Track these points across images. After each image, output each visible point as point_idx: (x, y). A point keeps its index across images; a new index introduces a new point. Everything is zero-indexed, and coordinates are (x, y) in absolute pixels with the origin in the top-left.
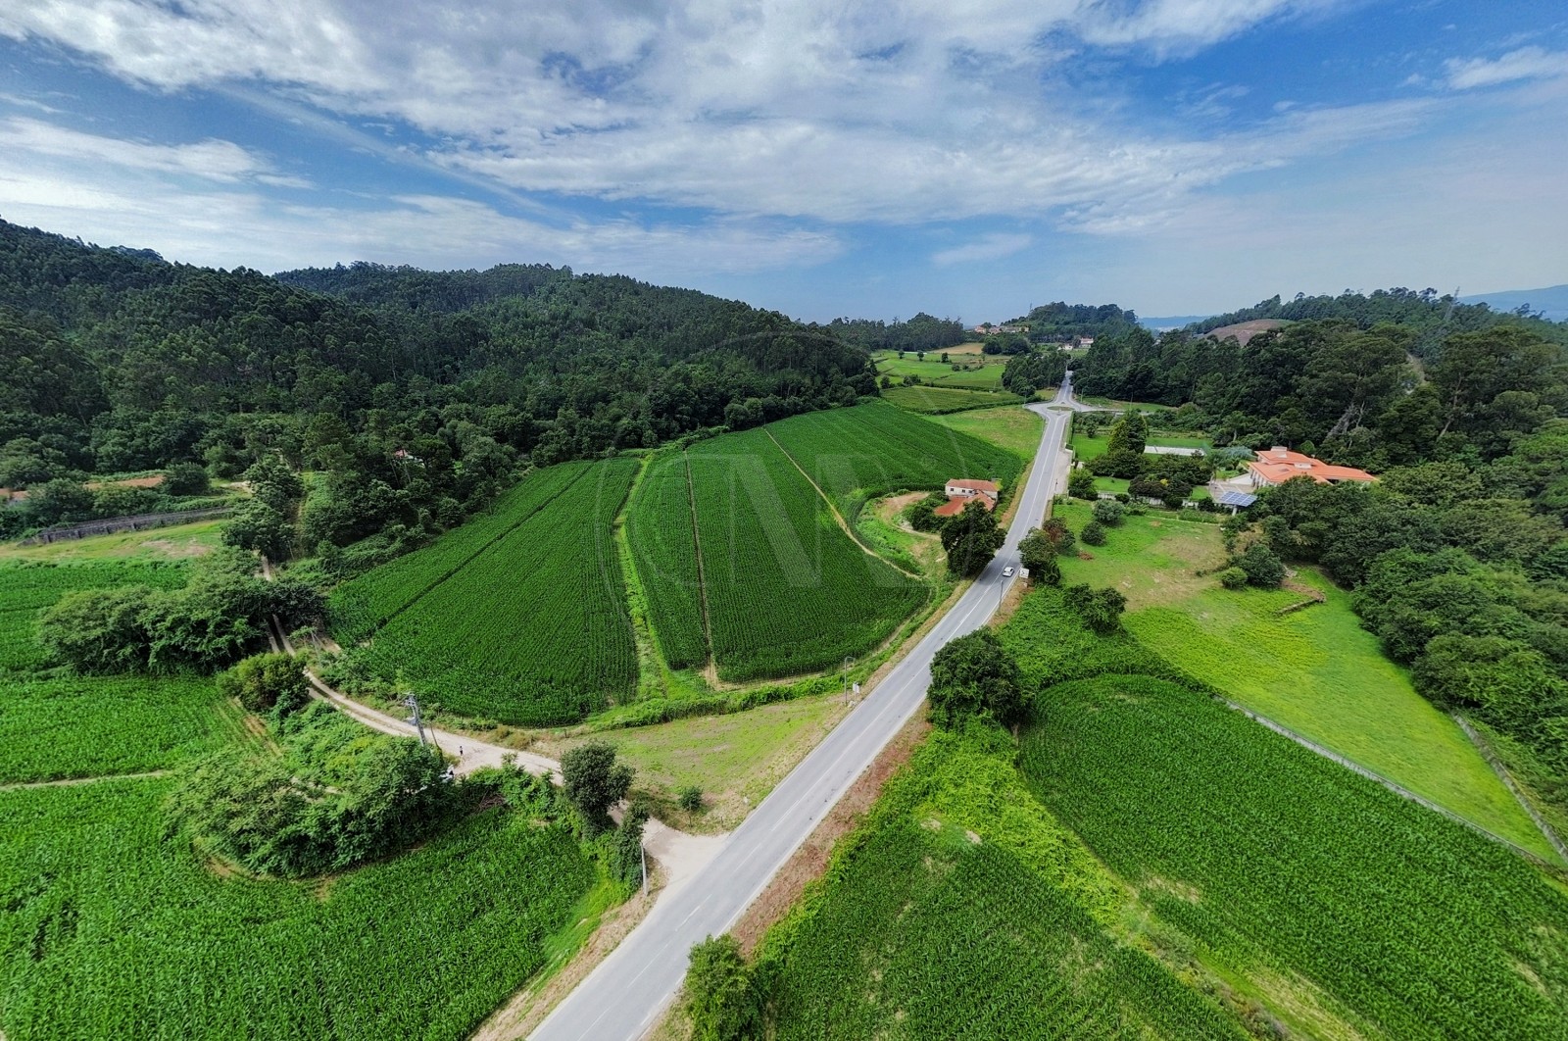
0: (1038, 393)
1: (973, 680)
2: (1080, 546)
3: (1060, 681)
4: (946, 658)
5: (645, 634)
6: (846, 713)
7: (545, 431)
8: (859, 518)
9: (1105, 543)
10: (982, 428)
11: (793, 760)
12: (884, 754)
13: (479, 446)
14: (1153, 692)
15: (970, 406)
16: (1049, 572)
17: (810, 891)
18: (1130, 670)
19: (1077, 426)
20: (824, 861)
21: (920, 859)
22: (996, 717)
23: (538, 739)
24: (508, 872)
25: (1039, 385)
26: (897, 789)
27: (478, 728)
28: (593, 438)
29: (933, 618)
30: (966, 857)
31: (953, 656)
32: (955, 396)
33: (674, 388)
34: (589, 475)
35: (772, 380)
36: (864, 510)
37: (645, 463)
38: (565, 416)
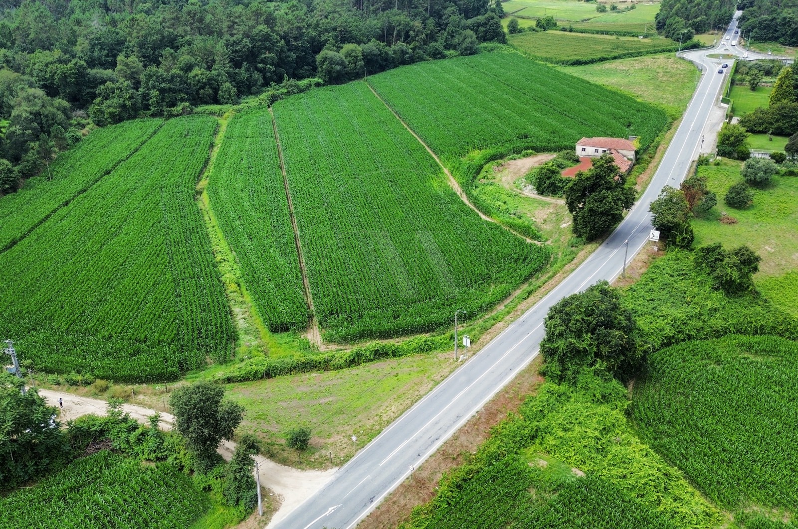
0: (697, 38)
1: (587, 333)
2: (721, 209)
3: (684, 340)
4: (561, 311)
5: (241, 299)
6: (457, 367)
7: (103, 82)
8: (476, 182)
9: (752, 207)
10: (626, 80)
11: (401, 407)
12: (494, 401)
13: (28, 99)
14: (779, 351)
15: (614, 54)
16: (681, 233)
17: (418, 514)
18: (759, 330)
19: (739, 76)
20: (432, 490)
21: (525, 490)
22: (609, 369)
23: (140, 393)
24: (125, 500)
25: (699, 28)
26: (505, 432)
27: (75, 383)
28: (162, 91)
29: (552, 282)
30: (569, 487)
31: (568, 309)
32: (596, 42)
33: (255, 31)
34: (161, 135)
35: (375, 22)
36: (483, 174)
37: (224, 123)
38: (126, 65)
